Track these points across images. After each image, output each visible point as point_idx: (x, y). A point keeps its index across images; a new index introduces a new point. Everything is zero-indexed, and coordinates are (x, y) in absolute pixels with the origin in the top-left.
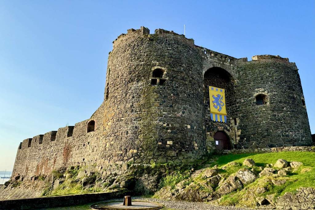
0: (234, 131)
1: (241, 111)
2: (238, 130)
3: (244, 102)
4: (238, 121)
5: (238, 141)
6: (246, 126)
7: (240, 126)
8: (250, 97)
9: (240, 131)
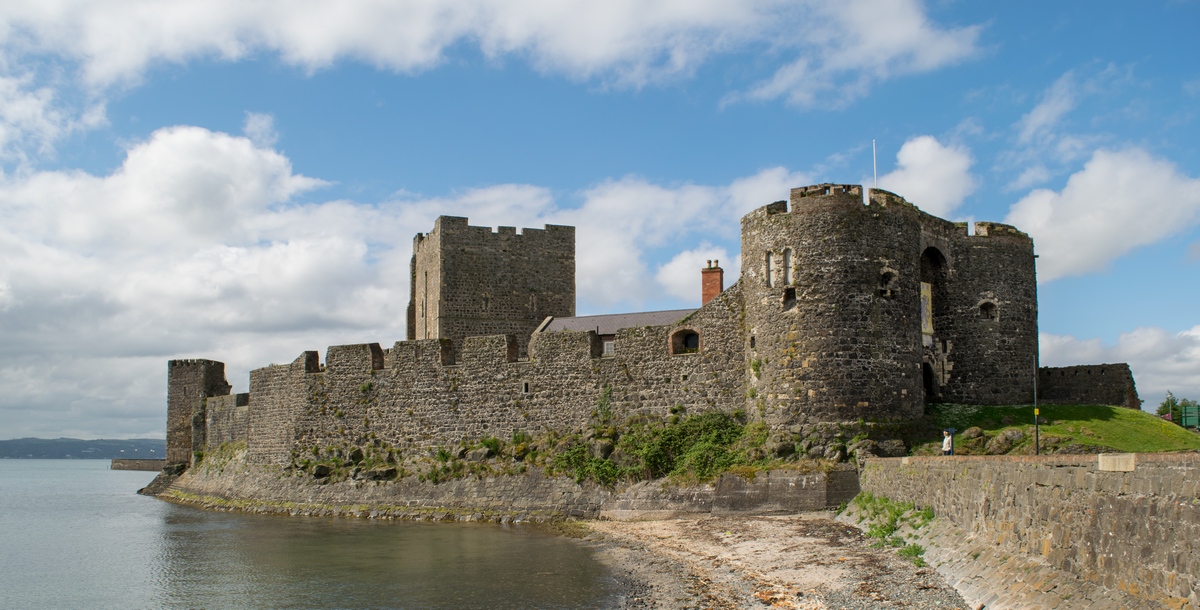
0: (940, 363)
1: (955, 328)
2: (949, 361)
3: (962, 313)
4: (950, 346)
5: (946, 381)
6: (962, 355)
7: (953, 355)
8: (972, 305)
9: (952, 363)
